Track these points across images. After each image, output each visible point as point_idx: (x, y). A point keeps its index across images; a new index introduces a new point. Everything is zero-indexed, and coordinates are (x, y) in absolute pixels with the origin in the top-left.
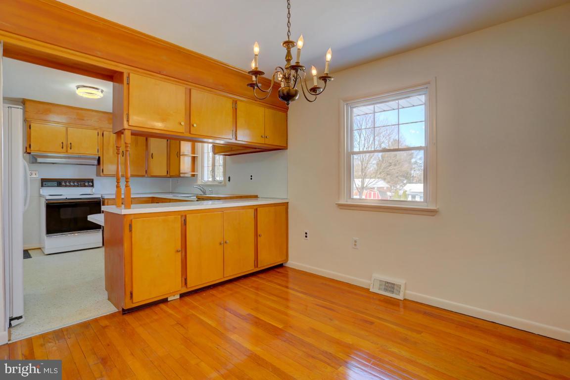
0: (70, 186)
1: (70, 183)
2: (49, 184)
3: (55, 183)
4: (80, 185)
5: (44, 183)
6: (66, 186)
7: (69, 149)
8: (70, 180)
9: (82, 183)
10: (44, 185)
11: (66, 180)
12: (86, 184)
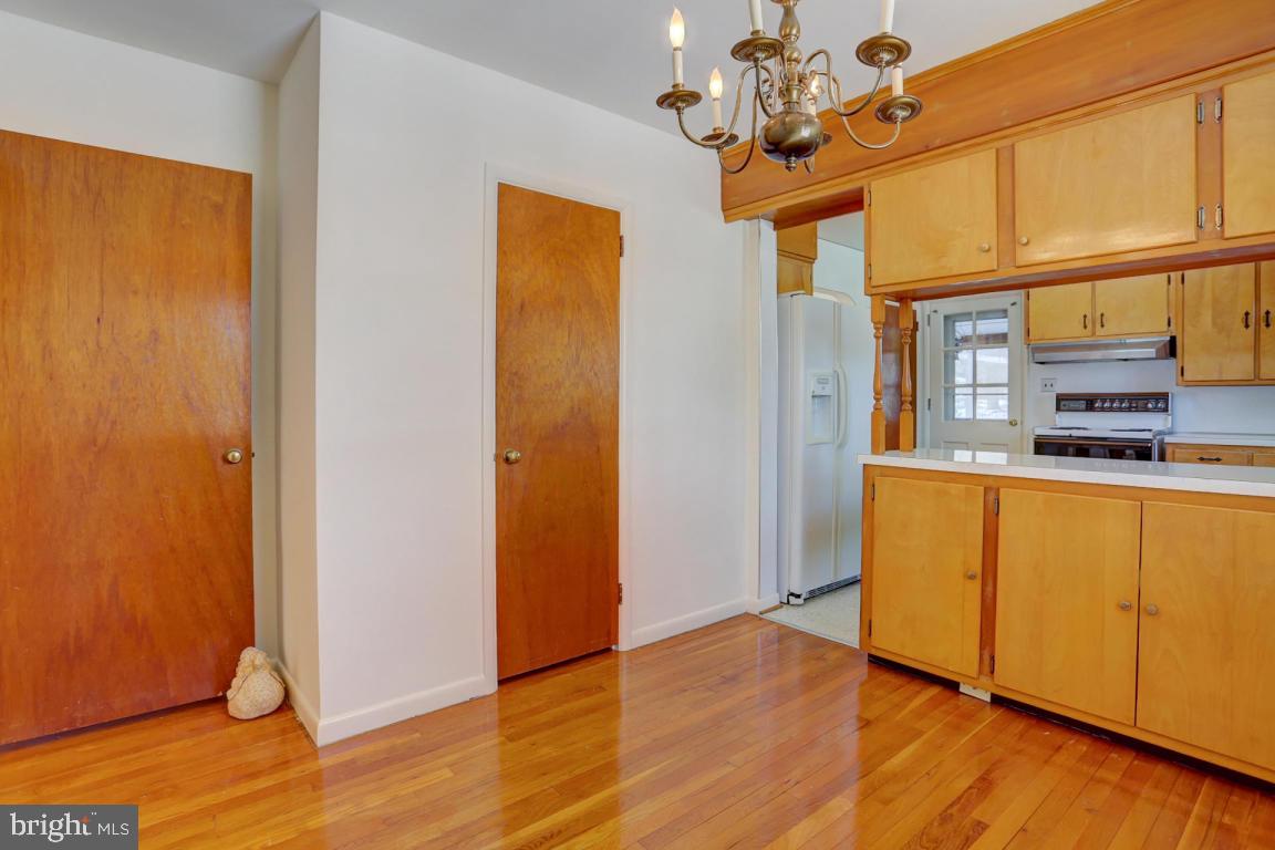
0: (1111, 409)
1: (1112, 401)
2: (1072, 404)
3: (1083, 404)
4: (1136, 407)
5: (1063, 403)
6: (1103, 409)
7: (1098, 325)
8: (1112, 397)
9: (1141, 403)
10: (1062, 408)
11: (1103, 397)
12: (1150, 406)
